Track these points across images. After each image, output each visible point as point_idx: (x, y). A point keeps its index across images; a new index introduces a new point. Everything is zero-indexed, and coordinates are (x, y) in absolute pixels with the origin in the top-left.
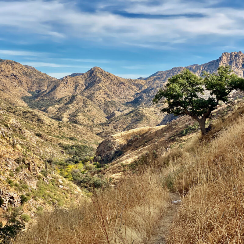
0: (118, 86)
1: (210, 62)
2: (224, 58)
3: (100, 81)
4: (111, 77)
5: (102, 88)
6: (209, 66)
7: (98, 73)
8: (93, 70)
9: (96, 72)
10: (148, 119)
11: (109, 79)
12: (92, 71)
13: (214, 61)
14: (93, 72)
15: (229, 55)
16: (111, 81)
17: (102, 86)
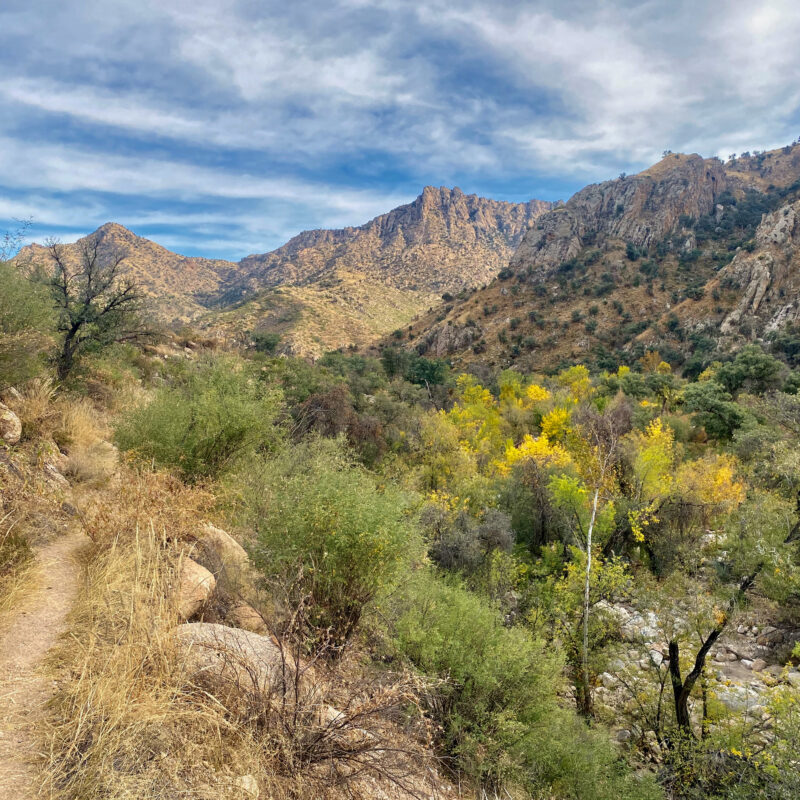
0: (175, 269)
1: (396, 210)
2: (430, 198)
3: (124, 255)
4: (154, 248)
5: (132, 269)
6: (396, 217)
7: (118, 238)
8: (103, 229)
9: (113, 235)
10: (318, 316)
11: (150, 251)
12: (102, 232)
13: (407, 206)
14: (103, 234)
15: (438, 193)
16: (156, 256)
17: (131, 265)
